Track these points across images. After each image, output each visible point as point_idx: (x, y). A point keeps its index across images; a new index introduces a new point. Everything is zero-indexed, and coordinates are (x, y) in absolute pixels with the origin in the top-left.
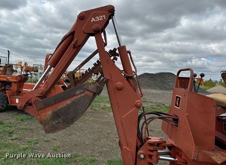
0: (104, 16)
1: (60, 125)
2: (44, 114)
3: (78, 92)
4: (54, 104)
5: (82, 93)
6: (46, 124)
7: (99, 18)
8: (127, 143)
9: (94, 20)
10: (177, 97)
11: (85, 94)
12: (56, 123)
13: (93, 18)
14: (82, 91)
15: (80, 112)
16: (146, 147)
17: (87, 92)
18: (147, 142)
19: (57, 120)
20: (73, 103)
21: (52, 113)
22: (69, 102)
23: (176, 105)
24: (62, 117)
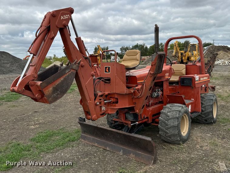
0: (68, 15)
1: (59, 95)
2: (47, 91)
3: (67, 71)
4: (53, 82)
5: (69, 72)
6: (50, 97)
7: (66, 17)
8: (90, 98)
9: (63, 18)
10: (106, 68)
11: (71, 72)
12: (56, 95)
13: (62, 17)
14: (69, 70)
15: (70, 84)
16: (98, 98)
17: (72, 71)
18: (98, 96)
19: (56, 92)
20: (65, 79)
21: (53, 88)
22: (62, 79)
23: (106, 72)
24: (59, 90)
